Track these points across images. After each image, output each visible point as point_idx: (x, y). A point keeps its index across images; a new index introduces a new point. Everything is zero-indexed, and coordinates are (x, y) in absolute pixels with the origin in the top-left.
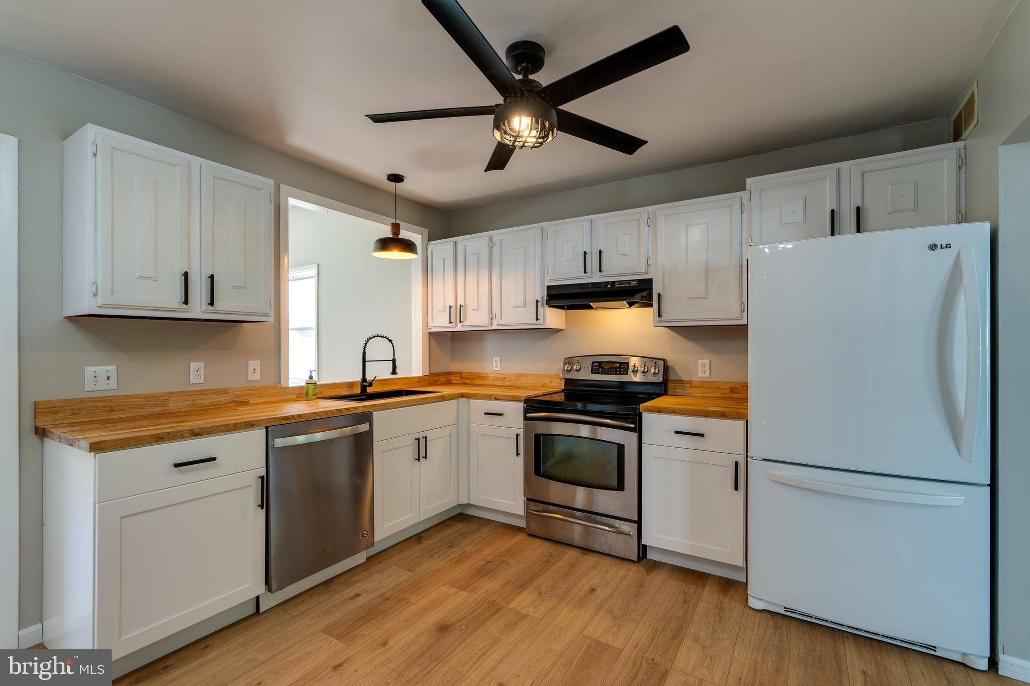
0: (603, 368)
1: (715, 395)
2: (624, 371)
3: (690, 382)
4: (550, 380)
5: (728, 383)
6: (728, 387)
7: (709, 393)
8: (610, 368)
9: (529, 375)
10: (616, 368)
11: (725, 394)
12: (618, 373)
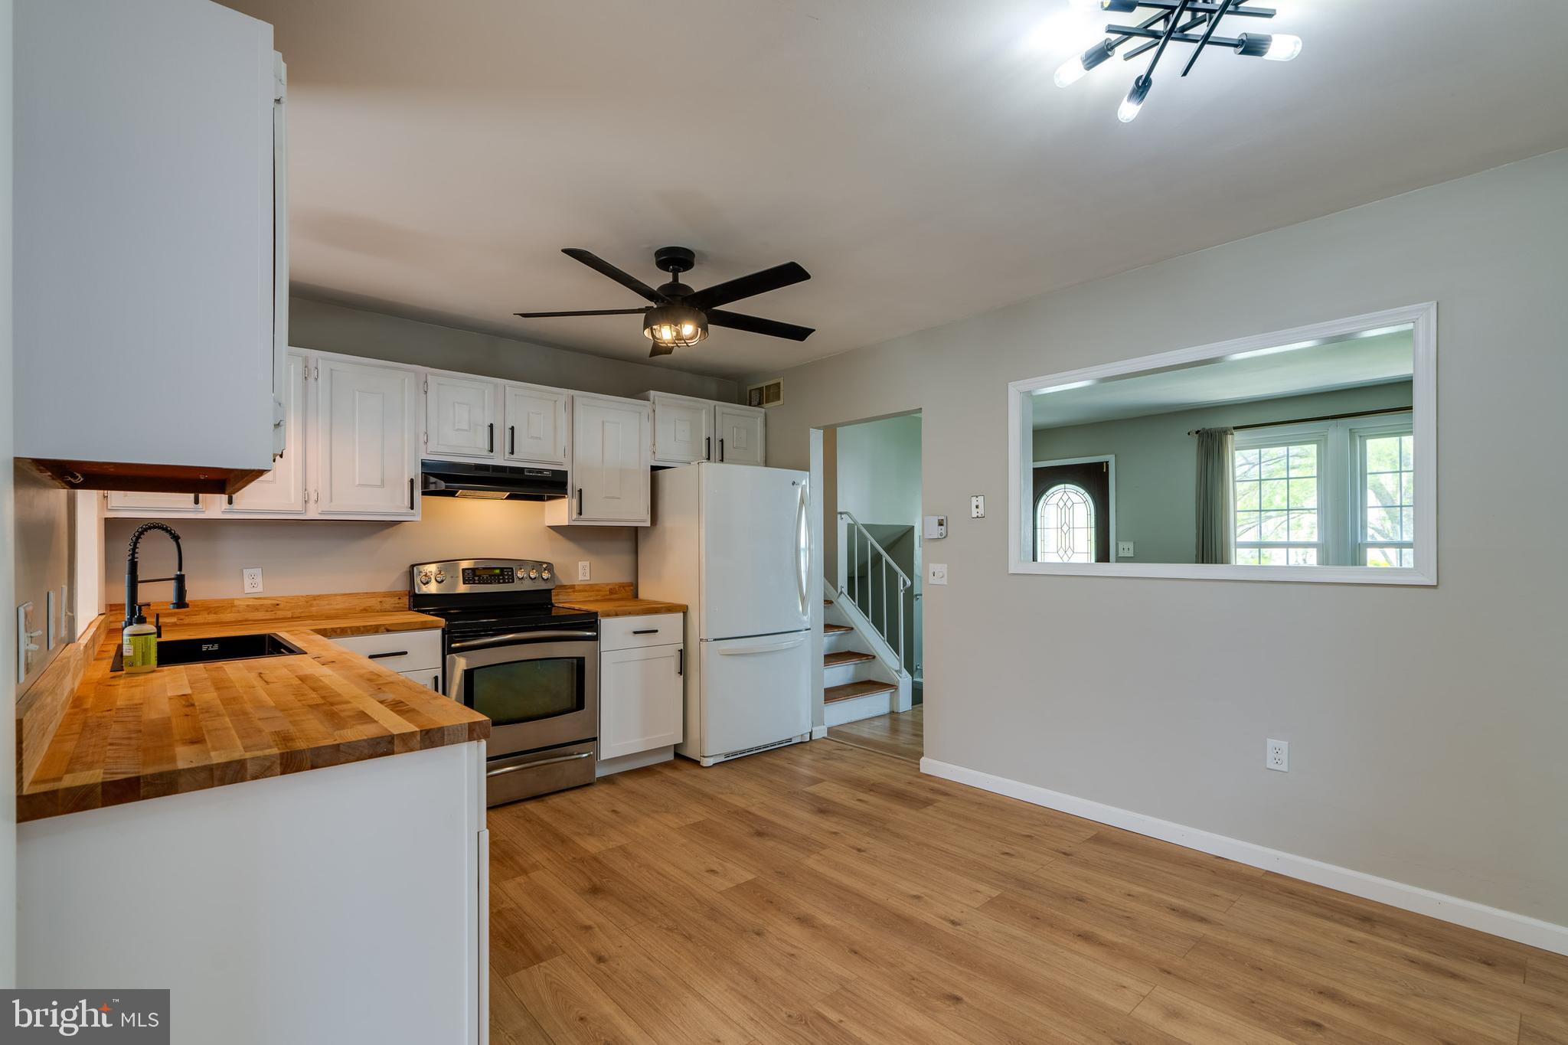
0: (479, 576)
1: (595, 598)
2: (508, 579)
3: (573, 587)
4: (379, 599)
5: (608, 584)
6: (608, 588)
7: (591, 596)
8: (490, 575)
9: (336, 595)
10: (498, 575)
11: (605, 596)
12: (501, 581)
